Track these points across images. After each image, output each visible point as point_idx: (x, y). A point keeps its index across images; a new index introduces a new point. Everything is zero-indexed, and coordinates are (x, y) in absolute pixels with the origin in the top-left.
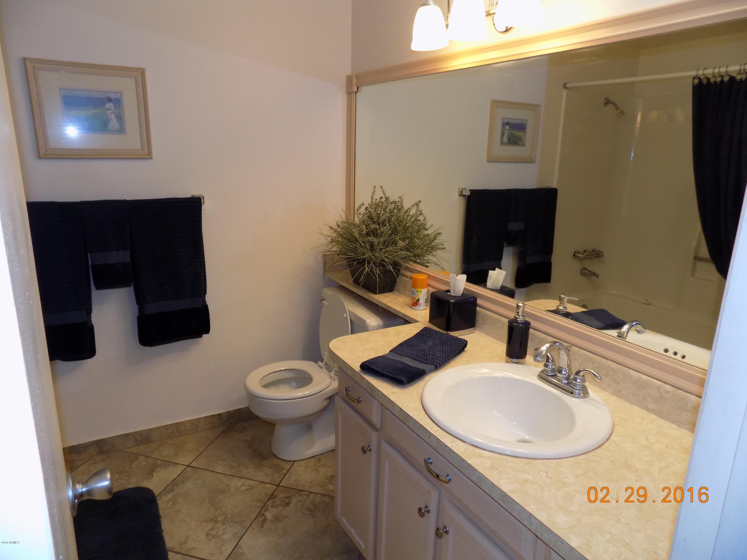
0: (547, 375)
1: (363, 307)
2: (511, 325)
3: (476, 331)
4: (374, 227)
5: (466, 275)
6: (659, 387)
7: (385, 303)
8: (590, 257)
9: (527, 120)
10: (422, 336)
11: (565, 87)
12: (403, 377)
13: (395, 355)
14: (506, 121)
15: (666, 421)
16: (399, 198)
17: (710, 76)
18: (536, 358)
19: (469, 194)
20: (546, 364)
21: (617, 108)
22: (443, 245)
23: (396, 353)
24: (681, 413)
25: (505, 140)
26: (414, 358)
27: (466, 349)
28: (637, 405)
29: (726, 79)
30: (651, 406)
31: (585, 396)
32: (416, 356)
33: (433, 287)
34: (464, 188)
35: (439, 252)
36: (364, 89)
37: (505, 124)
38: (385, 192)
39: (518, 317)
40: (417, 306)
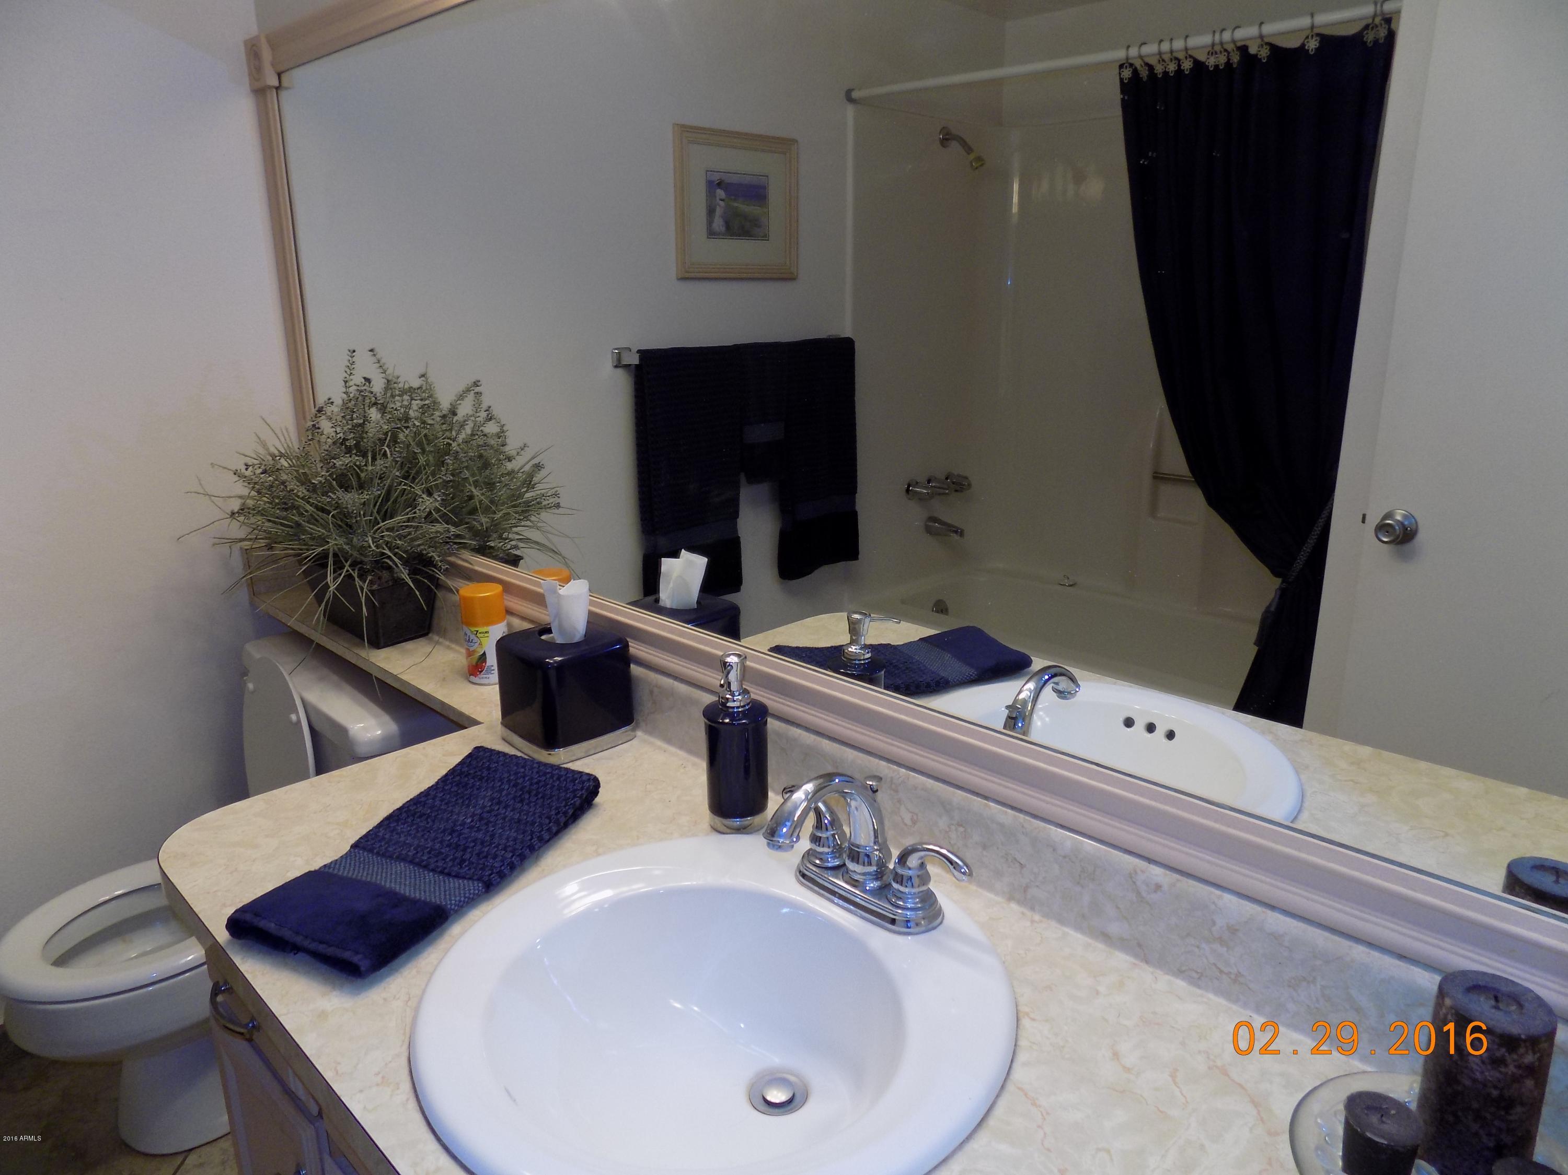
0: (822, 868)
1: (348, 688)
2: (713, 725)
3: (639, 733)
4: (347, 461)
5: (588, 581)
6: (1131, 876)
7: (395, 674)
8: (942, 491)
9: (767, 176)
10: (466, 776)
11: (850, 99)
12: (357, 953)
13: (364, 860)
14: (716, 177)
15: (1159, 973)
16: (420, 378)
17: (1153, 61)
18: (774, 839)
19: (637, 362)
20: (814, 835)
21: (969, 149)
22: (559, 497)
23: (371, 851)
24: (1198, 947)
25: (718, 224)
26: (423, 861)
27: (597, 800)
28: (1078, 928)
29: (1187, 65)
30: (1114, 929)
31: (930, 926)
32: (429, 853)
33: (523, 618)
34: (626, 348)
35: (544, 515)
36: (300, 78)
37: (714, 185)
38: (384, 364)
39: (730, 697)
40: (482, 675)
